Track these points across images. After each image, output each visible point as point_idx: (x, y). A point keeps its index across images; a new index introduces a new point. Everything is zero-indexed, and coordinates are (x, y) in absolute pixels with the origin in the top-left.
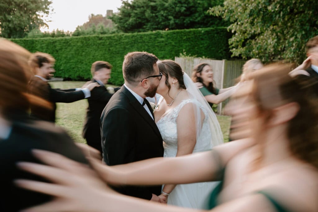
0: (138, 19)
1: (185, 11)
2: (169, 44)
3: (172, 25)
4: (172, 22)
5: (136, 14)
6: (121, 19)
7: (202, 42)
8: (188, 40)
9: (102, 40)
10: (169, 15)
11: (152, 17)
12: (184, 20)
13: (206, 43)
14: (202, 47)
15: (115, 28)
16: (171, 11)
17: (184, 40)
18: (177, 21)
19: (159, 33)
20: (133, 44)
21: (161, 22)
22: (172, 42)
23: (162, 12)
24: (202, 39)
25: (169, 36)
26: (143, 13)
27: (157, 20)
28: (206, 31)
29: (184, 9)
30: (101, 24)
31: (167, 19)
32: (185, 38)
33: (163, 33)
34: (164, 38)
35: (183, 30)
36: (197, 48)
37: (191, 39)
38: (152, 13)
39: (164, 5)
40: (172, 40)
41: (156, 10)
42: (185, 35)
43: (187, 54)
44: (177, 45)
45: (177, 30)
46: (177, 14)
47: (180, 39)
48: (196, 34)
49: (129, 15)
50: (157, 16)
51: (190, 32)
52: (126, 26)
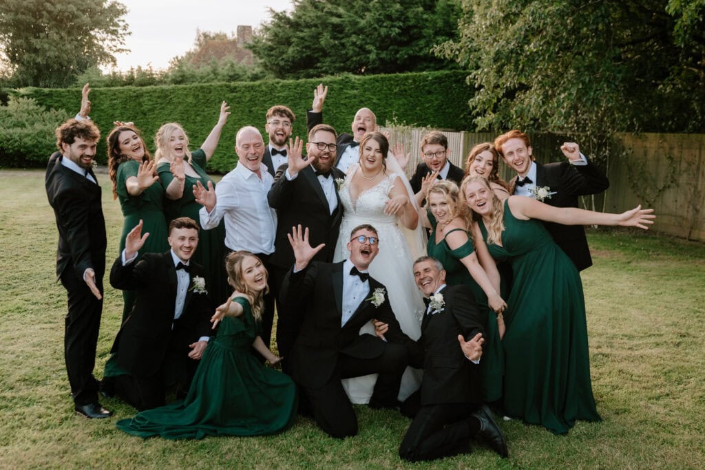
0: (304, 50)
1: (399, 34)
2: (366, 101)
3: (374, 62)
4: (372, 56)
5: (302, 38)
6: (271, 49)
7: (429, 97)
8: (402, 93)
9: (237, 92)
10: (367, 44)
11: (334, 46)
12: (397, 52)
13: (437, 100)
14: (428, 108)
15: (259, 66)
16: (372, 34)
17: (396, 93)
18: (383, 55)
19: (347, 80)
20: (298, 101)
21: (352, 57)
22: (372, 97)
23: (354, 38)
24: (429, 92)
25: (366, 86)
26: (316, 37)
27: (343, 52)
28: (437, 78)
29: (397, 30)
30: (230, 58)
31: (362, 50)
32: (397, 90)
33: (355, 79)
34: (357, 89)
35: (393, 75)
36: (420, 110)
37: (409, 92)
38: (335, 38)
39: (357, 23)
40: (374, 94)
41: (341, 32)
42: (397, 85)
43: (400, 122)
44: (383, 103)
45: (383, 75)
46: (383, 41)
47: (389, 92)
48: (417, 83)
49: (288, 43)
50: (343, 45)
51: (407, 78)
52: (282, 63)
